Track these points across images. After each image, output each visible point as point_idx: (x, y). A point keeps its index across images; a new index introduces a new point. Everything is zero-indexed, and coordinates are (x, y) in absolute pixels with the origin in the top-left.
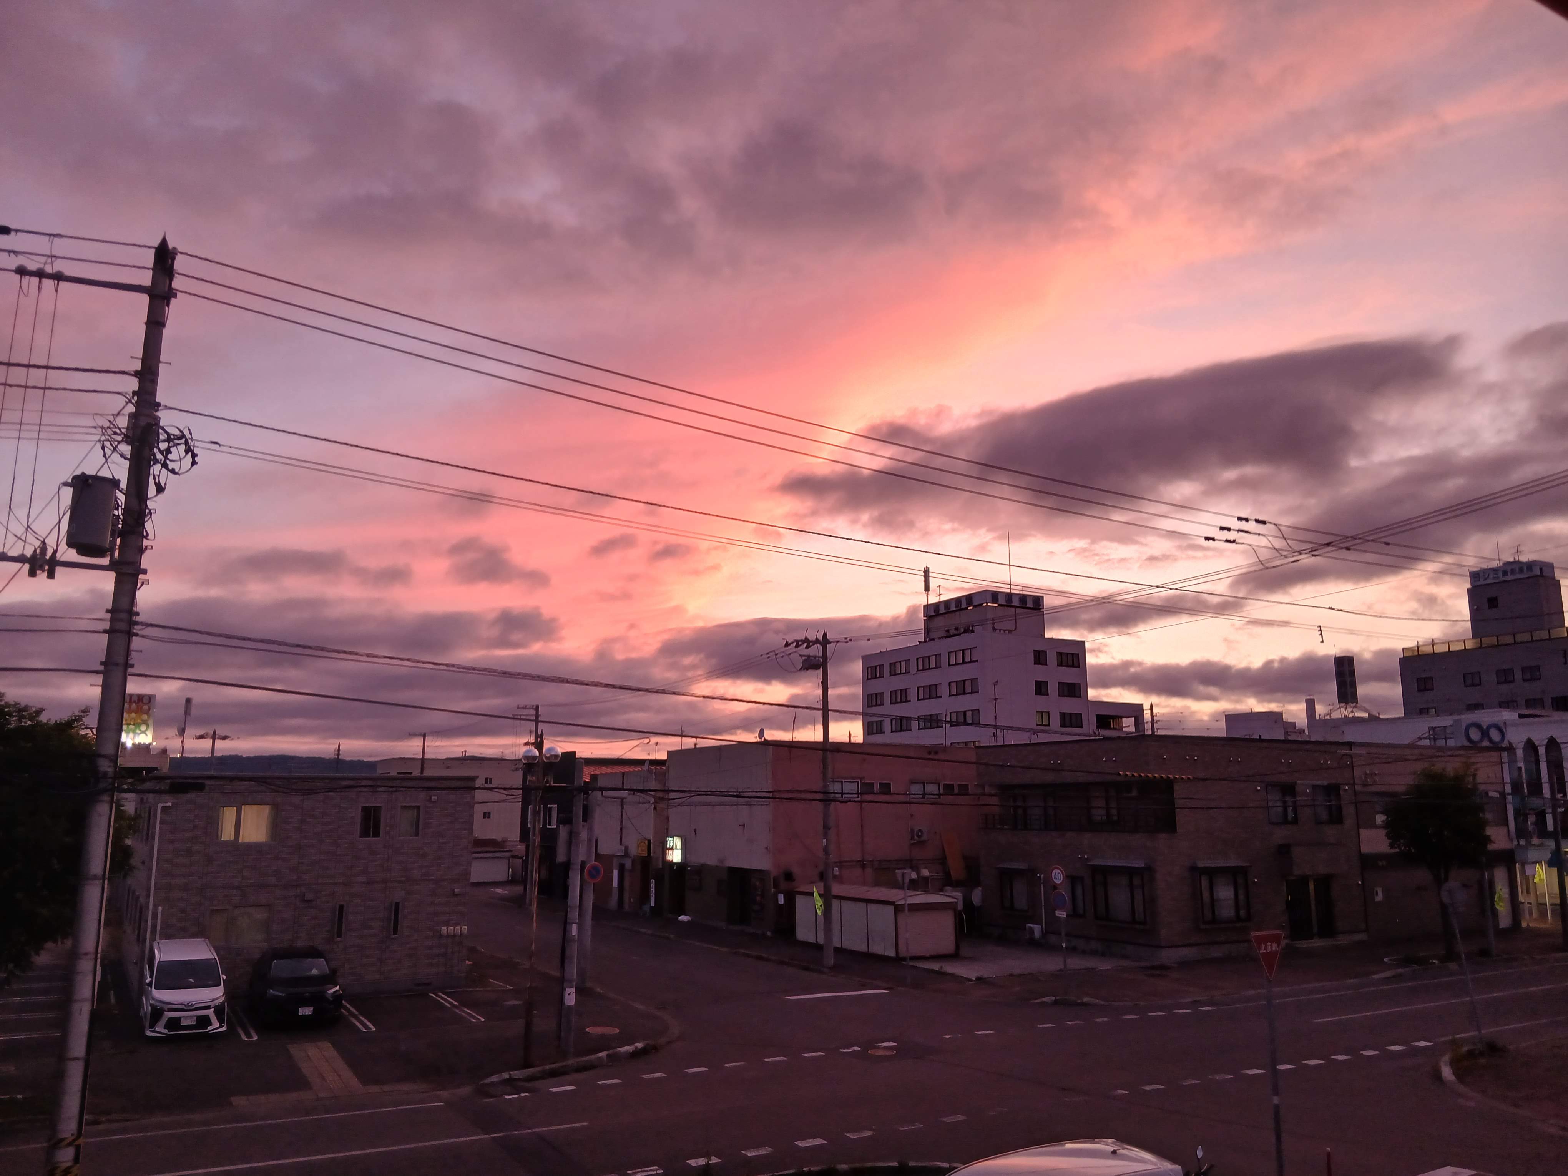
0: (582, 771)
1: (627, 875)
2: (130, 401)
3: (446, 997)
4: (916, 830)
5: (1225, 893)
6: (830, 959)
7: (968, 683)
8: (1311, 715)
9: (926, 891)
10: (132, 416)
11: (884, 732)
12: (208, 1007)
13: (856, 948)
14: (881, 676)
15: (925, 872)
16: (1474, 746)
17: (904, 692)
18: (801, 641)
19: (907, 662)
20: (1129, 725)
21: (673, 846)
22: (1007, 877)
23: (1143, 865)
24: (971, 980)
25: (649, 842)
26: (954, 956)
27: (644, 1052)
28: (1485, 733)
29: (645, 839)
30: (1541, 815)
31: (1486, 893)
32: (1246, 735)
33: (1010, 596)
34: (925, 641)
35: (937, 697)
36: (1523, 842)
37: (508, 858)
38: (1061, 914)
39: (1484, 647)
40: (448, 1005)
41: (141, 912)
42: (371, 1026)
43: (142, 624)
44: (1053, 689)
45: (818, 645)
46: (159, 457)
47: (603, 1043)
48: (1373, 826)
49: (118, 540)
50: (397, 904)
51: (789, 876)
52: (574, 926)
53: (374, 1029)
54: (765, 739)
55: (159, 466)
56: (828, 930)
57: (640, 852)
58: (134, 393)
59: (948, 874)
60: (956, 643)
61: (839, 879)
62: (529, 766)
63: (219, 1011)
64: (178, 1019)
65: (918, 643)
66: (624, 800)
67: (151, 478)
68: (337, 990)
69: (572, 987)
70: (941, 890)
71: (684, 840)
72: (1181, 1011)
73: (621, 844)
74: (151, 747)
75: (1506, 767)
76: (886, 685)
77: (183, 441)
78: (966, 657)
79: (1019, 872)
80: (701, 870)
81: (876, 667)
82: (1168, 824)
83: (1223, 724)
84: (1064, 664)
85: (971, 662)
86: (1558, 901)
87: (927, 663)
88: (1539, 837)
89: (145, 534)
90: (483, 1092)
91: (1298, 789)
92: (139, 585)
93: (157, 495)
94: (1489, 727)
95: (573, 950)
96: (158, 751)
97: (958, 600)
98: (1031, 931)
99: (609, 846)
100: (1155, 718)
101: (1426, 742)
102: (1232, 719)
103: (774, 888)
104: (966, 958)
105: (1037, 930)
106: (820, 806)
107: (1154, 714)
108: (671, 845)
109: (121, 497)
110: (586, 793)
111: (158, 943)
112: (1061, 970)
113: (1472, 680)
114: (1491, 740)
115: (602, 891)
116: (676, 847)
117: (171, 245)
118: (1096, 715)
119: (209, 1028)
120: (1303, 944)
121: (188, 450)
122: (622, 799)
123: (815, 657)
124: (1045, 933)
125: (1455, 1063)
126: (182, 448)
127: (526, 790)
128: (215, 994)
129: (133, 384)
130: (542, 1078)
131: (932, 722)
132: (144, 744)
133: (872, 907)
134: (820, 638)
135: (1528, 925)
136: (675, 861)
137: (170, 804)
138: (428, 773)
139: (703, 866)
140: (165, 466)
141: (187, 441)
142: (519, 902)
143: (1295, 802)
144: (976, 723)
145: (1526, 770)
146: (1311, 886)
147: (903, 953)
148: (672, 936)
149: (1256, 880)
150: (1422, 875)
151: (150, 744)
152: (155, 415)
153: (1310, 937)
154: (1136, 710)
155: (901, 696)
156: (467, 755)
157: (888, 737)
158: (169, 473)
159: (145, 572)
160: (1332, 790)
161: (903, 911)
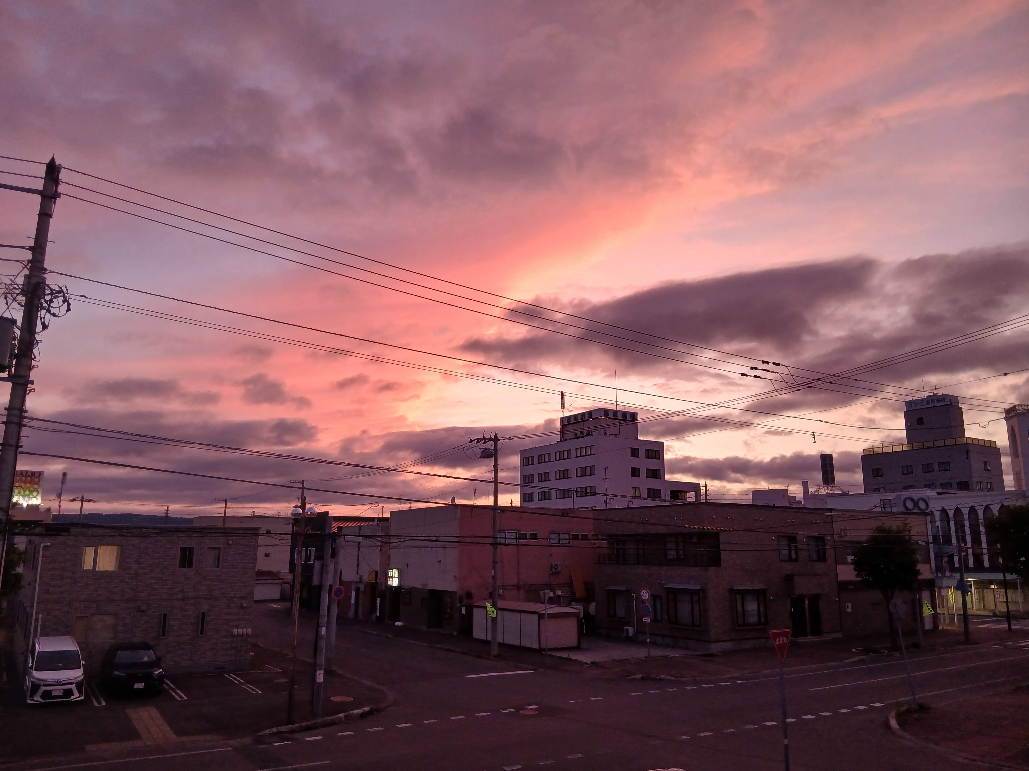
0: (331, 524)
1: (361, 595)
2: (26, 267)
3: (235, 677)
4: (554, 564)
5: (752, 606)
6: (495, 650)
7: (589, 469)
8: (806, 492)
9: (560, 605)
10: (26, 277)
11: (534, 501)
12: (72, 683)
13: (511, 642)
14: (532, 464)
15: (559, 593)
16: (908, 512)
17: (547, 474)
18: (480, 438)
19: (549, 454)
20: (691, 496)
21: (392, 575)
22: (612, 595)
23: (699, 588)
24: (587, 664)
25: (377, 572)
26: (577, 648)
27: (370, 713)
28: (916, 504)
29: (374, 571)
30: (951, 557)
31: (917, 607)
32: (765, 504)
33: (616, 412)
34: (561, 441)
35: (568, 478)
36: (940, 574)
37: (281, 584)
38: (647, 620)
39: (915, 450)
40: (237, 683)
41: (27, 617)
42: (184, 696)
43: (29, 418)
44: (643, 473)
45: (492, 441)
46: (45, 305)
47: (342, 708)
48: (845, 563)
49: (14, 361)
50: (203, 614)
51: (469, 595)
52: (324, 629)
53: (186, 698)
54: (455, 503)
55: (45, 311)
56: (494, 631)
57: (370, 579)
58: (29, 261)
59: (574, 594)
60: (581, 443)
61: (502, 597)
62: (296, 520)
63: (79, 686)
64: (50, 692)
65: (556, 442)
66: (360, 543)
67: (39, 319)
68: (161, 672)
69: (321, 670)
70: (569, 604)
71: (400, 571)
72: (723, 684)
73: (357, 574)
74: (40, 507)
75: (929, 525)
76: (535, 469)
77: (62, 295)
78: (587, 451)
79: (620, 592)
80: (411, 591)
81: (529, 457)
82: (716, 562)
83: (750, 496)
84: (650, 457)
85: (590, 455)
86: (962, 612)
87: (561, 456)
88: (950, 571)
89: (33, 357)
90: (259, 741)
91: (799, 538)
92: (28, 392)
93: (42, 331)
94: (919, 500)
95: (323, 644)
96: (45, 509)
97: (583, 415)
98: (627, 631)
99: (349, 575)
100: (708, 492)
101: (879, 509)
102: (756, 494)
103: (459, 603)
104: (584, 649)
105: (631, 630)
106: (490, 548)
107: (707, 490)
108: (392, 574)
109: (18, 332)
110: (334, 540)
111: (39, 639)
112: (646, 657)
113: (907, 470)
114: (919, 508)
115: (344, 605)
116: (395, 576)
117: (57, 162)
118: (670, 490)
119: (72, 698)
120: (802, 640)
121: (65, 301)
122: (359, 543)
123: (489, 449)
124: (637, 632)
125: (898, 717)
126: (61, 299)
127: (295, 536)
128: (77, 674)
129: (28, 255)
130: (300, 731)
131: (565, 494)
132: (35, 505)
133: (524, 616)
134: (493, 437)
135: (943, 628)
136: (394, 585)
137: (49, 544)
138: (228, 525)
139: (413, 588)
140: (48, 311)
141: (64, 295)
142: (288, 612)
143: (796, 546)
144: (593, 494)
145: (941, 528)
146: (807, 602)
147: (543, 645)
148: (390, 636)
149: (771, 598)
150: (877, 595)
151: (39, 505)
152: (43, 276)
153: (805, 635)
154: (696, 487)
155: (545, 477)
156: (255, 515)
157: (537, 504)
158: (51, 316)
159: (32, 383)
160: (819, 540)
161: (544, 618)
